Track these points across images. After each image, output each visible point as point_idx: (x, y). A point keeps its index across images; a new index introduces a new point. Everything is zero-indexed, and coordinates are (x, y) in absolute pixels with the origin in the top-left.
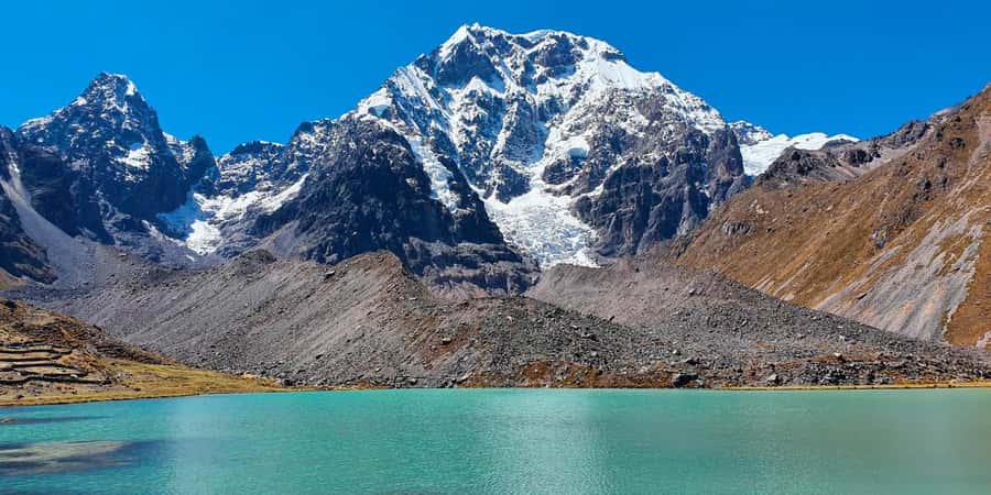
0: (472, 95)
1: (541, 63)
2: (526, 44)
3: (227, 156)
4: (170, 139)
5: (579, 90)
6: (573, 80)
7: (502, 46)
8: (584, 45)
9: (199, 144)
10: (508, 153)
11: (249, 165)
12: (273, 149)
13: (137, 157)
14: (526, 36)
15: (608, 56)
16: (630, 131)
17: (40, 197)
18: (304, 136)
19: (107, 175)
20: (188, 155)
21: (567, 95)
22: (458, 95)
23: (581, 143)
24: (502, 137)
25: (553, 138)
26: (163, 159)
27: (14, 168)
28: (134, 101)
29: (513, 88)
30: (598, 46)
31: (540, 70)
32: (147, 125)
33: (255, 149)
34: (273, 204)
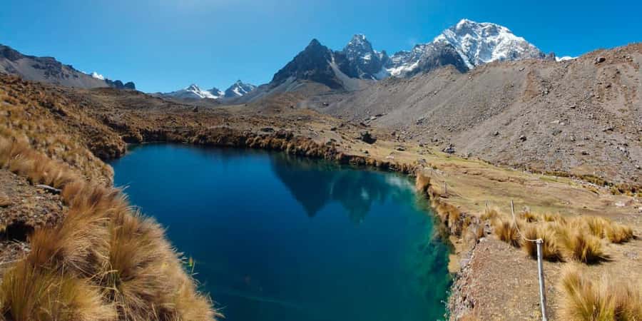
0: (467, 38)
1: (488, 31)
2: (482, 26)
3: (393, 56)
4: (375, 52)
5: (500, 40)
6: (499, 37)
7: (474, 26)
8: (500, 28)
9: (384, 52)
10: (480, 56)
11: (400, 58)
12: (407, 53)
13: (367, 57)
14: (482, 24)
15: (508, 32)
16: (519, 52)
17: (340, 66)
18: (417, 49)
19: (359, 61)
20: (381, 56)
21: (497, 41)
22: (464, 38)
23: (503, 54)
24: (478, 51)
25: (494, 53)
26: (374, 57)
27: (333, 59)
28: (365, 41)
29: (480, 38)
30: (504, 29)
31: (487, 34)
32: (368, 47)
33: (401, 53)
34: (410, 69)
